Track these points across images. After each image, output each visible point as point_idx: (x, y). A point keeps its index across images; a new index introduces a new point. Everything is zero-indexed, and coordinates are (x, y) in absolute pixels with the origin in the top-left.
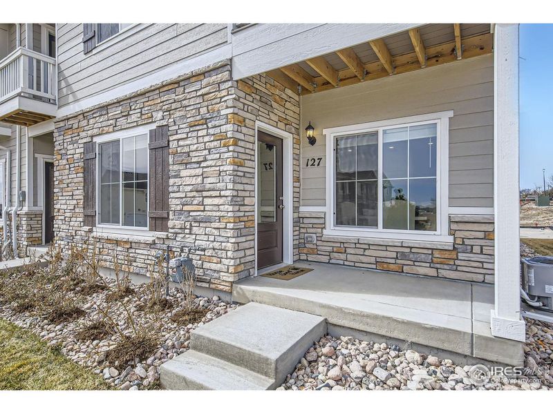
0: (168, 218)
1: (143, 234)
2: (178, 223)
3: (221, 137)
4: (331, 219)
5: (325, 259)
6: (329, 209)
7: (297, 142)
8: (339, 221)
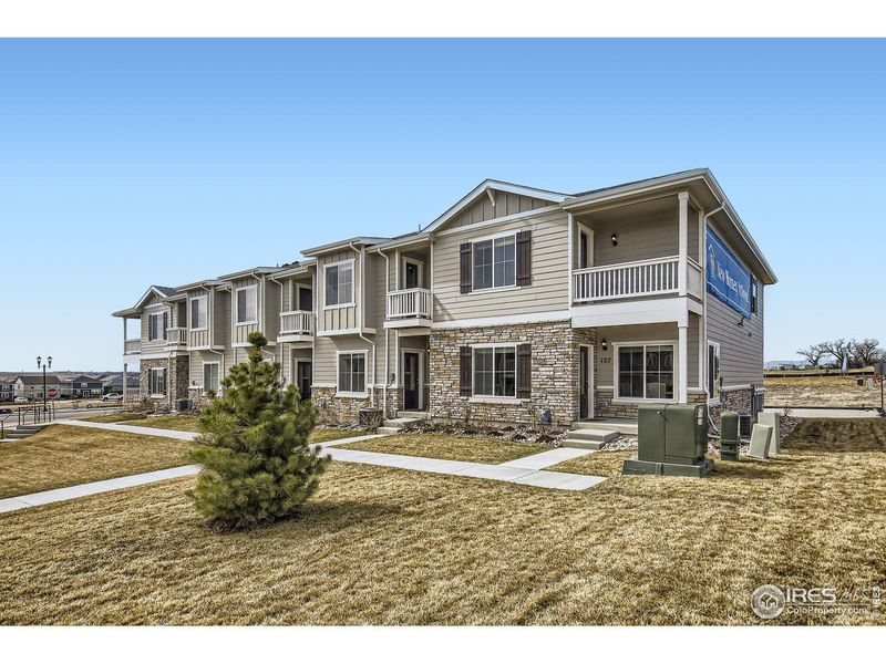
0: (530, 392)
1: (514, 400)
2: (538, 394)
3: (566, 354)
4: (616, 393)
5: (613, 415)
6: (615, 387)
7: (595, 349)
8: (621, 395)
